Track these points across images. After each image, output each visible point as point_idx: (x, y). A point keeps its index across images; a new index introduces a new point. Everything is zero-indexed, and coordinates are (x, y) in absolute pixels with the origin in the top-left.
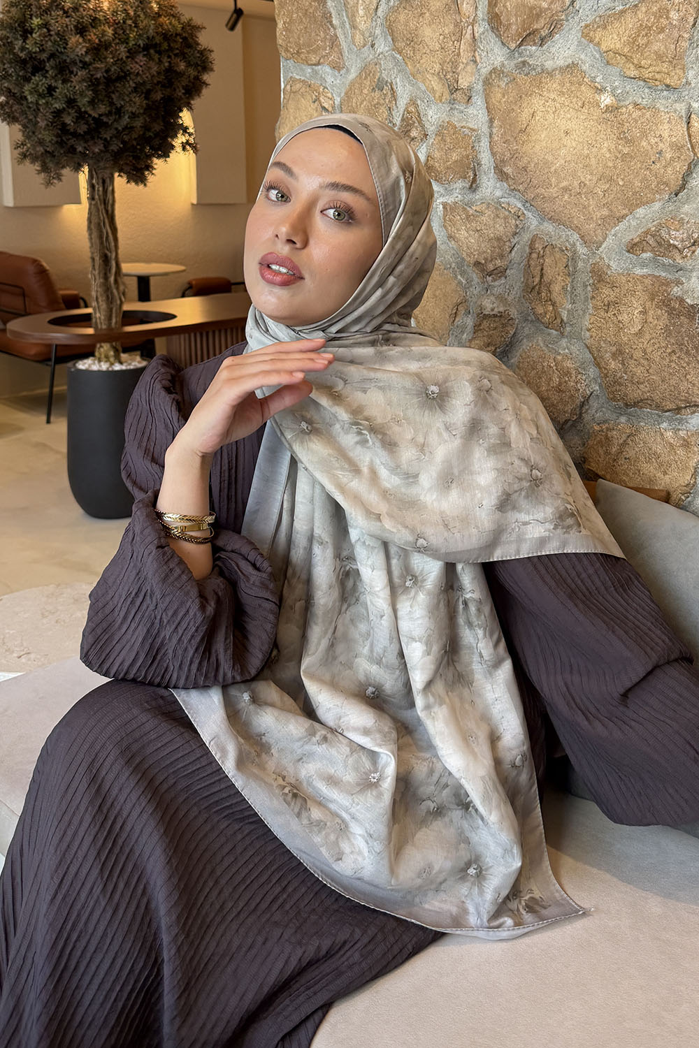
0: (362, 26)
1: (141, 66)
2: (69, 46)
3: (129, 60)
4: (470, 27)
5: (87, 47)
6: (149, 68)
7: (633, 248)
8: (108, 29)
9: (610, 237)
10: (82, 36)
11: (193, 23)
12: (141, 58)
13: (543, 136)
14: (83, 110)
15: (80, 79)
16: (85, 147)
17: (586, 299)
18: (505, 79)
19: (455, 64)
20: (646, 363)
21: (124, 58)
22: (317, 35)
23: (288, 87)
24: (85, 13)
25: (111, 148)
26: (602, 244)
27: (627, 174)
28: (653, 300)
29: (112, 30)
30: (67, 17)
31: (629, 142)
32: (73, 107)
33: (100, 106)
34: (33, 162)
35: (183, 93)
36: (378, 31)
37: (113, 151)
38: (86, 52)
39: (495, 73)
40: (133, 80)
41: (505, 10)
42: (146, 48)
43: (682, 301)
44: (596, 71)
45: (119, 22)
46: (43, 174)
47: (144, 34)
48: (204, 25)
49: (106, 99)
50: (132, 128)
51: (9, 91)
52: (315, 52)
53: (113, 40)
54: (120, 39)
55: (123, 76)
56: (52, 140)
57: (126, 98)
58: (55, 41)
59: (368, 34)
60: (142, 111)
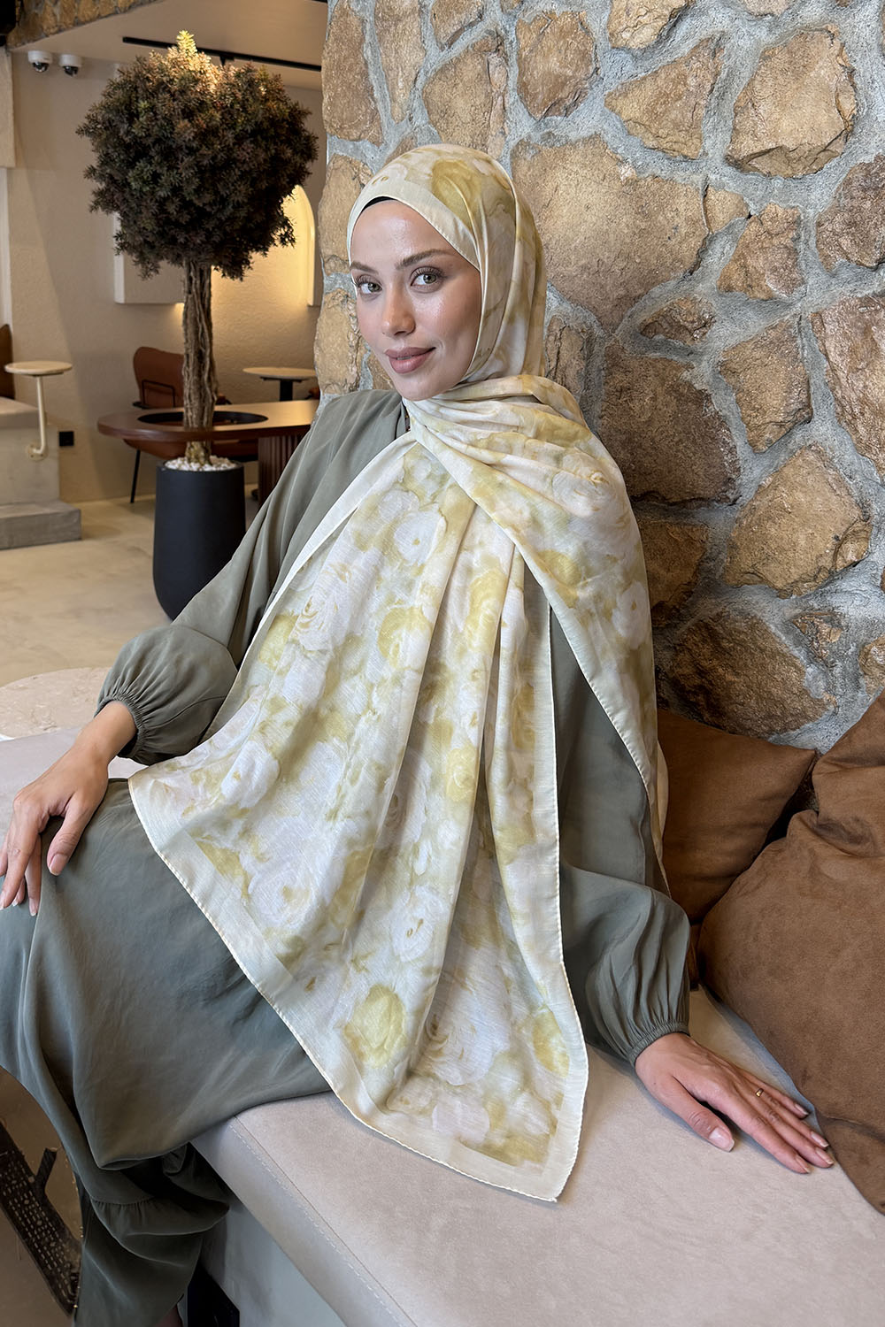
0: (401, 99)
1: (248, 153)
2: (176, 131)
3: (237, 146)
4: (500, 98)
5: (196, 133)
6: (257, 155)
7: (647, 329)
8: (216, 114)
9: (626, 318)
10: (190, 121)
11: (300, 107)
12: (248, 145)
13: (565, 211)
14: (188, 199)
15: (187, 165)
16: (186, 238)
17: (600, 386)
18: (531, 151)
19: (484, 137)
20: (653, 452)
21: (231, 144)
22: (359, 109)
23: (331, 164)
24: (193, 96)
25: (214, 239)
26: (618, 326)
27: (643, 251)
28: (663, 385)
29: (222, 114)
30: (174, 100)
31: (647, 216)
32: (177, 196)
33: (206, 194)
34: (130, 253)
35: (287, 182)
36: (416, 104)
37: (214, 241)
38: (193, 137)
39: (522, 145)
40: (239, 168)
41: (533, 80)
42: (254, 134)
43: (691, 386)
44: (618, 141)
45: (227, 106)
46: (140, 265)
47: (252, 119)
48: (310, 110)
49: (212, 187)
50: (237, 217)
51: (111, 177)
52: (356, 126)
53: (221, 125)
54: (227, 125)
55: (230, 162)
56: (154, 229)
57: (230, 185)
58: (162, 125)
59: (405, 107)
60: (246, 201)
